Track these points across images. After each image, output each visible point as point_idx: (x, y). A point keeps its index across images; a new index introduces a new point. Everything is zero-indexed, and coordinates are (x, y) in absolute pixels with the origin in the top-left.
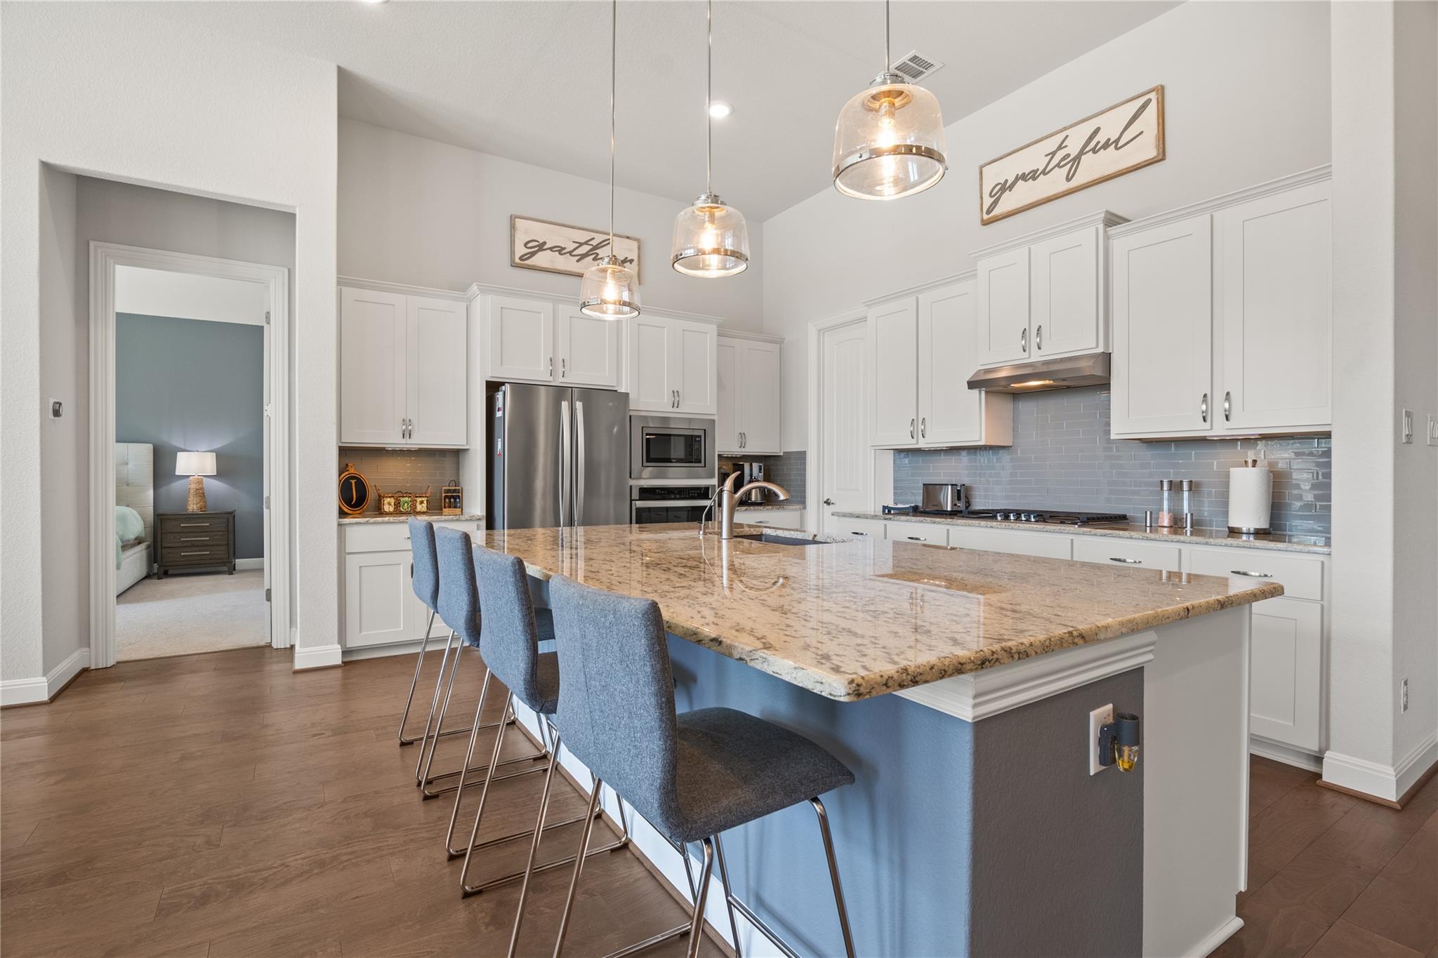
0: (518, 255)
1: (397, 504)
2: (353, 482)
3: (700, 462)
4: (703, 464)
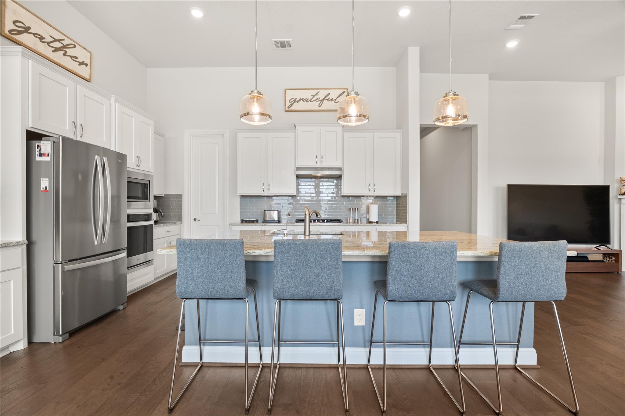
4: (148, 201)
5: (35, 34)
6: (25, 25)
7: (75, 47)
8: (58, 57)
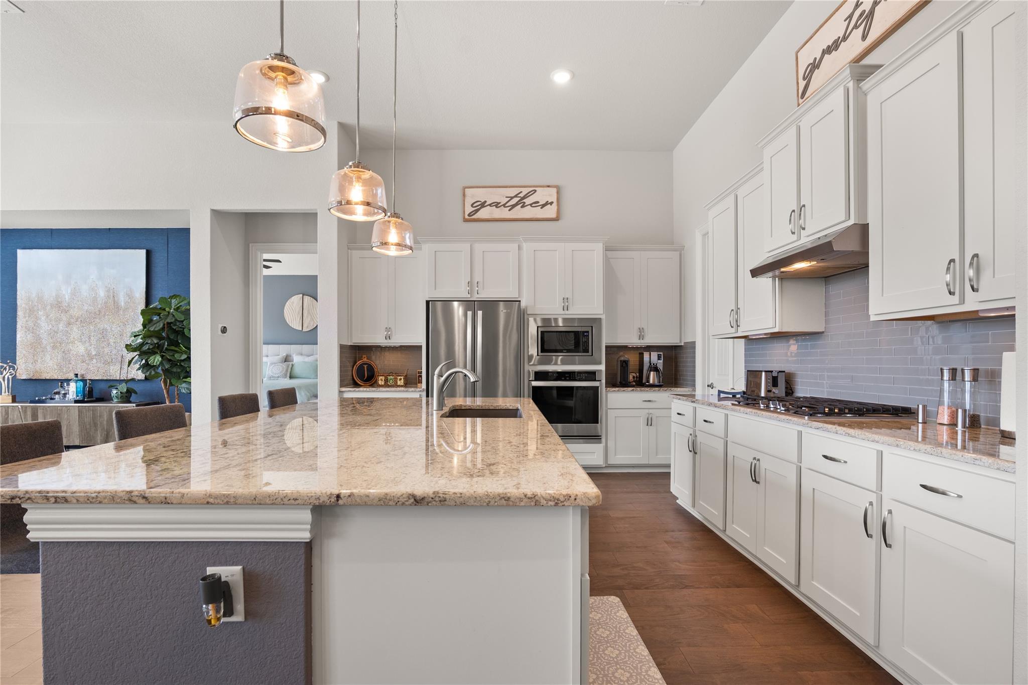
0: (466, 213)
1: (386, 380)
2: (366, 366)
3: (588, 352)
4: (590, 353)
6: (481, 202)
7: (535, 191)
8: (518, 213)
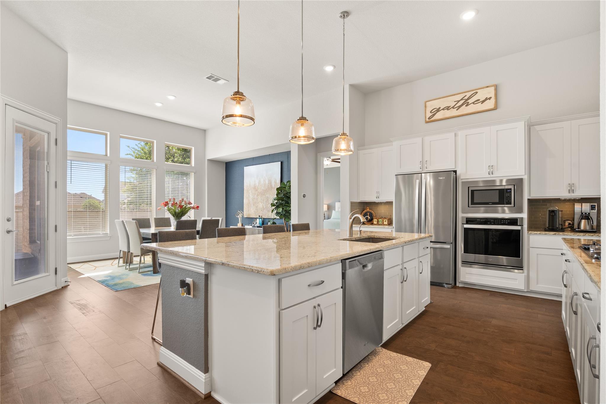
0: (427, 118)
1: (378, 221)
2: (368, 213)
4: (513, 205)
5: (443, 109)
6: (437, 108)
7: (477, 93)
8: (465, 110)
